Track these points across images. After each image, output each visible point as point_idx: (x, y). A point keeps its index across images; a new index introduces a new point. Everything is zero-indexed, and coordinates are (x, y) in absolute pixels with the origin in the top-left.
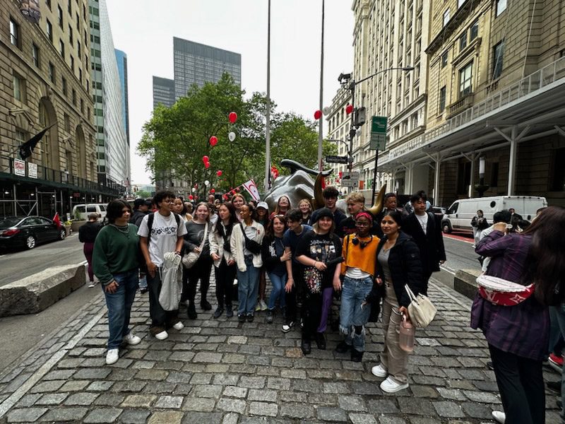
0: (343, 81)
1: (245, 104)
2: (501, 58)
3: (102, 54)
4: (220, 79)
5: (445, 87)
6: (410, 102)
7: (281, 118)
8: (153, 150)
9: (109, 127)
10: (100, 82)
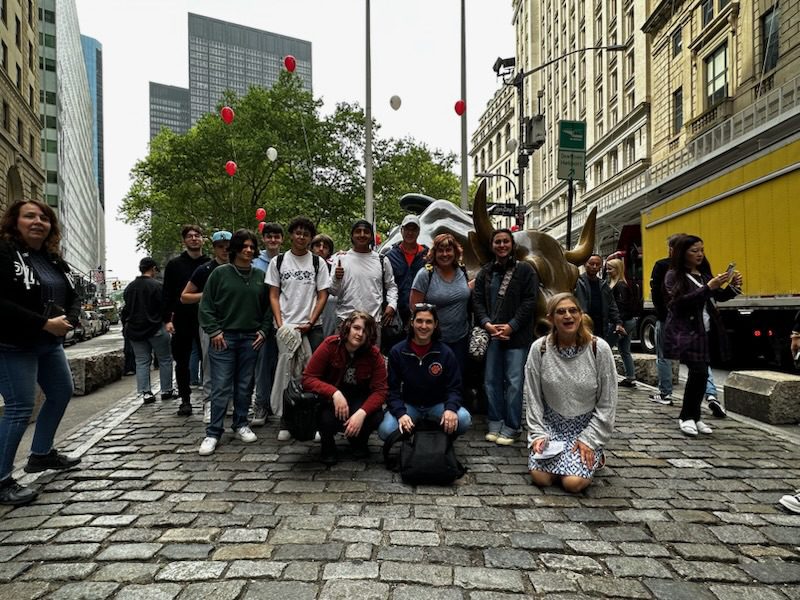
0: (502, 70)
1: (322, 124)
2: (775, 35)
3: (58, 41)
4: (277, 81)
5: (680, 89)
6: (620, 117)
7: (389, 149)
8: (148, 213)
9: (67, 174)
10: (53, 91)
